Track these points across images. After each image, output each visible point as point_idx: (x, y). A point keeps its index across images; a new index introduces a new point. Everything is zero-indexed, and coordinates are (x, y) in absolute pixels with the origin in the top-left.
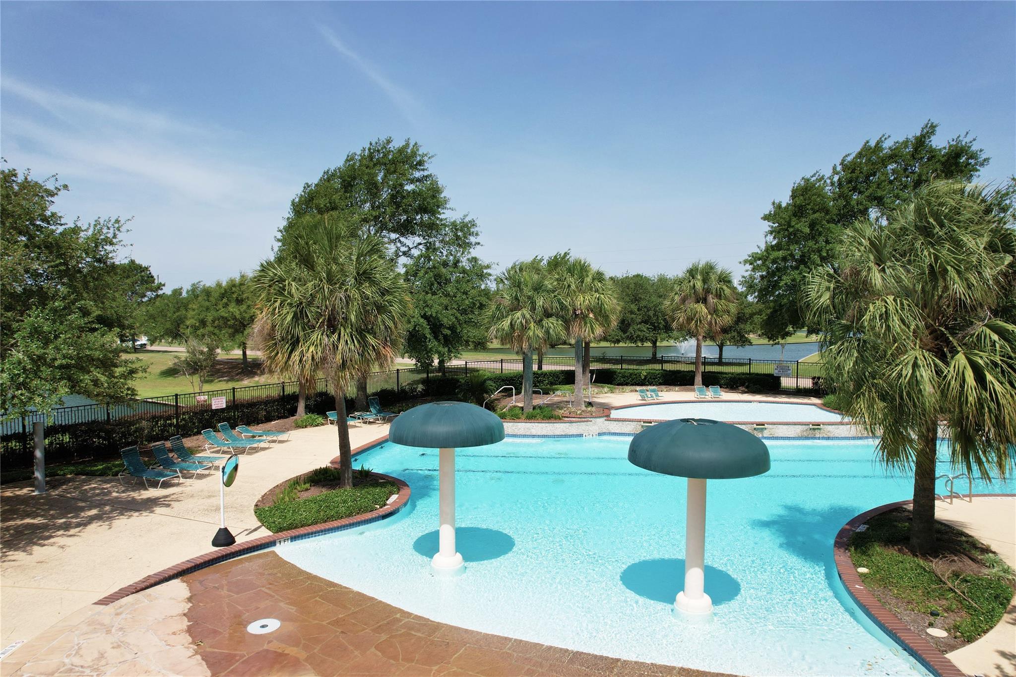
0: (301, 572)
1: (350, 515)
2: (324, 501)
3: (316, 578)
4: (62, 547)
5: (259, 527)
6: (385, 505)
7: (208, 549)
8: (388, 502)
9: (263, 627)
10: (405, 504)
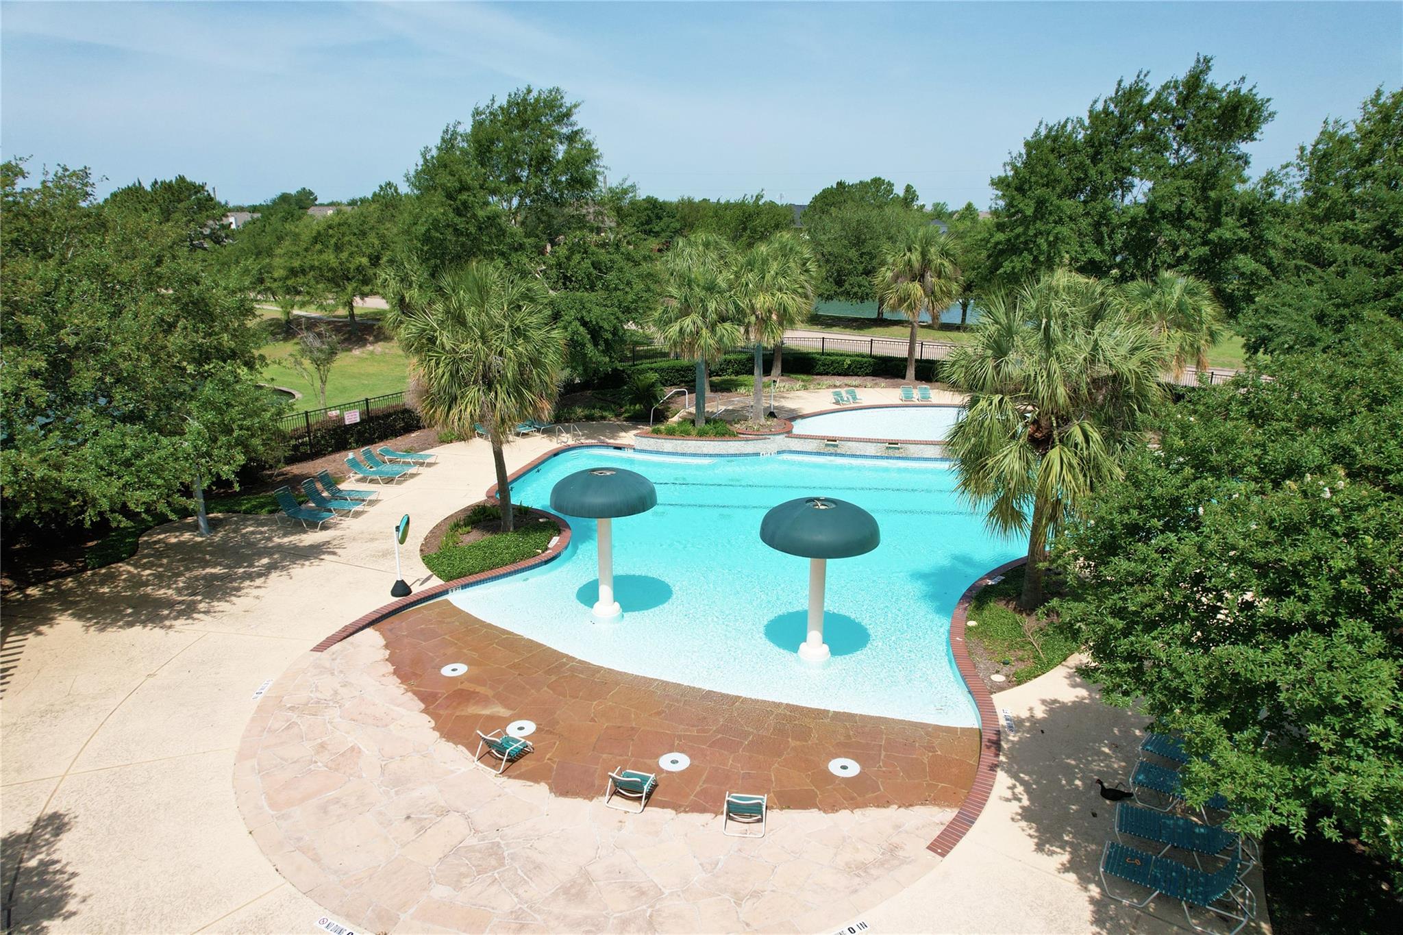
0: (477, 620)
1: (514, 562)
2: (488, 547)
3: (490, 626)
4: (257, 597)
5: (431, 576)
6: (547, 549)
7: (390, 600)
8: (549, 546)
9: (453, 670)
10: (566, 548)
